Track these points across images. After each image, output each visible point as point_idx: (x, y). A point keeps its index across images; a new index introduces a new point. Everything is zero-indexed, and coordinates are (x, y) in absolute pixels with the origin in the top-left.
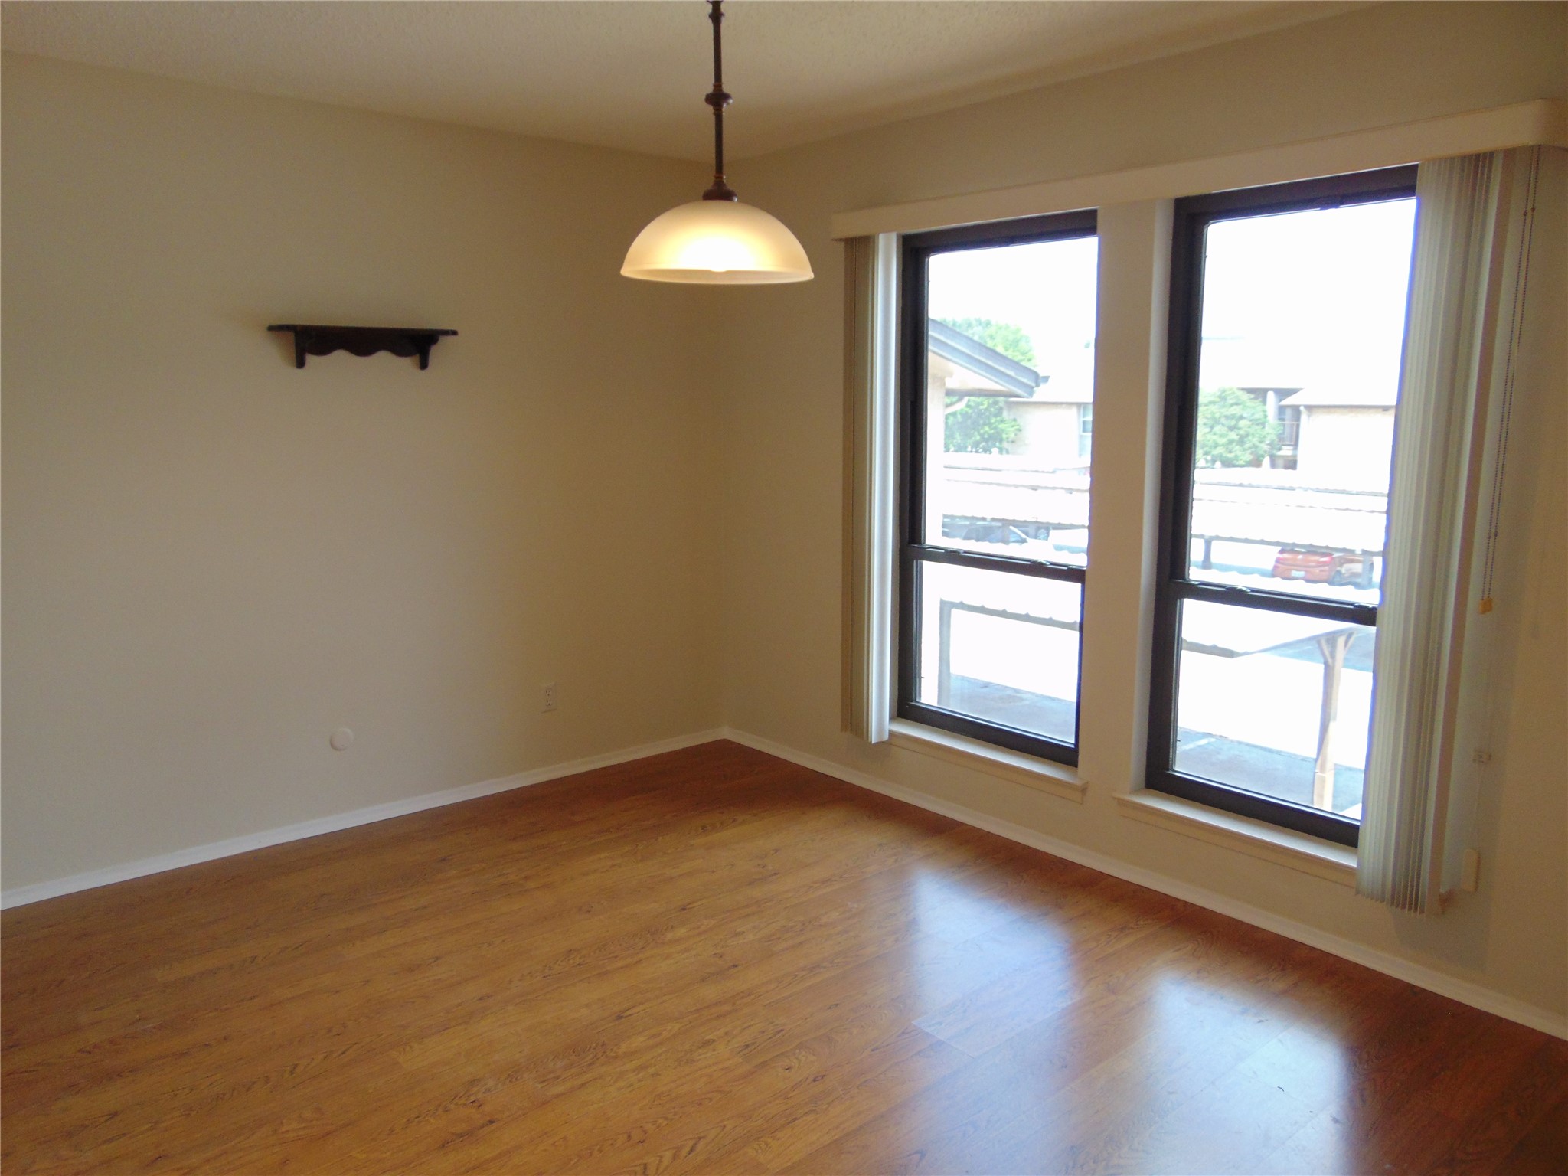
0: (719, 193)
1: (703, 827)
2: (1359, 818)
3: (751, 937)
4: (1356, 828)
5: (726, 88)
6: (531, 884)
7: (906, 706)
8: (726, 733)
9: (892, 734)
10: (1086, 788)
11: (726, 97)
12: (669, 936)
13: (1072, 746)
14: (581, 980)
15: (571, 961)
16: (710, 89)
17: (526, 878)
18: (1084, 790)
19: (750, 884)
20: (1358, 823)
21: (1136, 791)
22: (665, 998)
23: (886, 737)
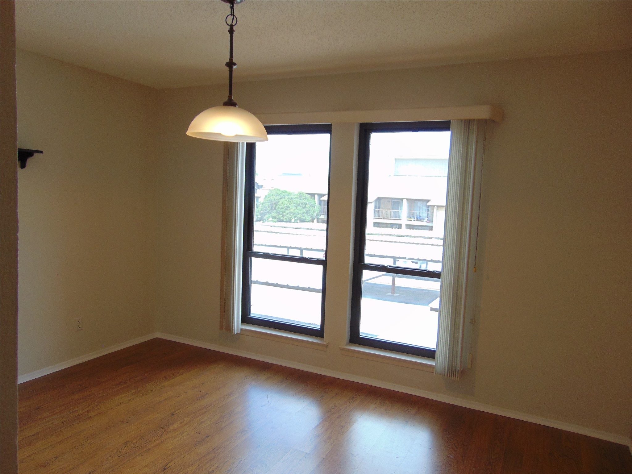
0: (230, 103)
1: (165, 377)
2: (436, 348)
3: (209, 423)
4: (435, 351)
5: (234, 61)
6: (92, 414)
7: (246, 318)
8: (158, 335)
9: (242, 330)
10: (327, 345)
11: (235, 64)
12: (171, 428)
13: (320, 329)
14: (138, 455)
15: (129, 447)
16: (228, 60)
17: (88, 411)
18: (326, 346)
19: (198, 400)
20: (435, 350)
21: (347, 345)
22: (183, 456)
23: (240, 331)
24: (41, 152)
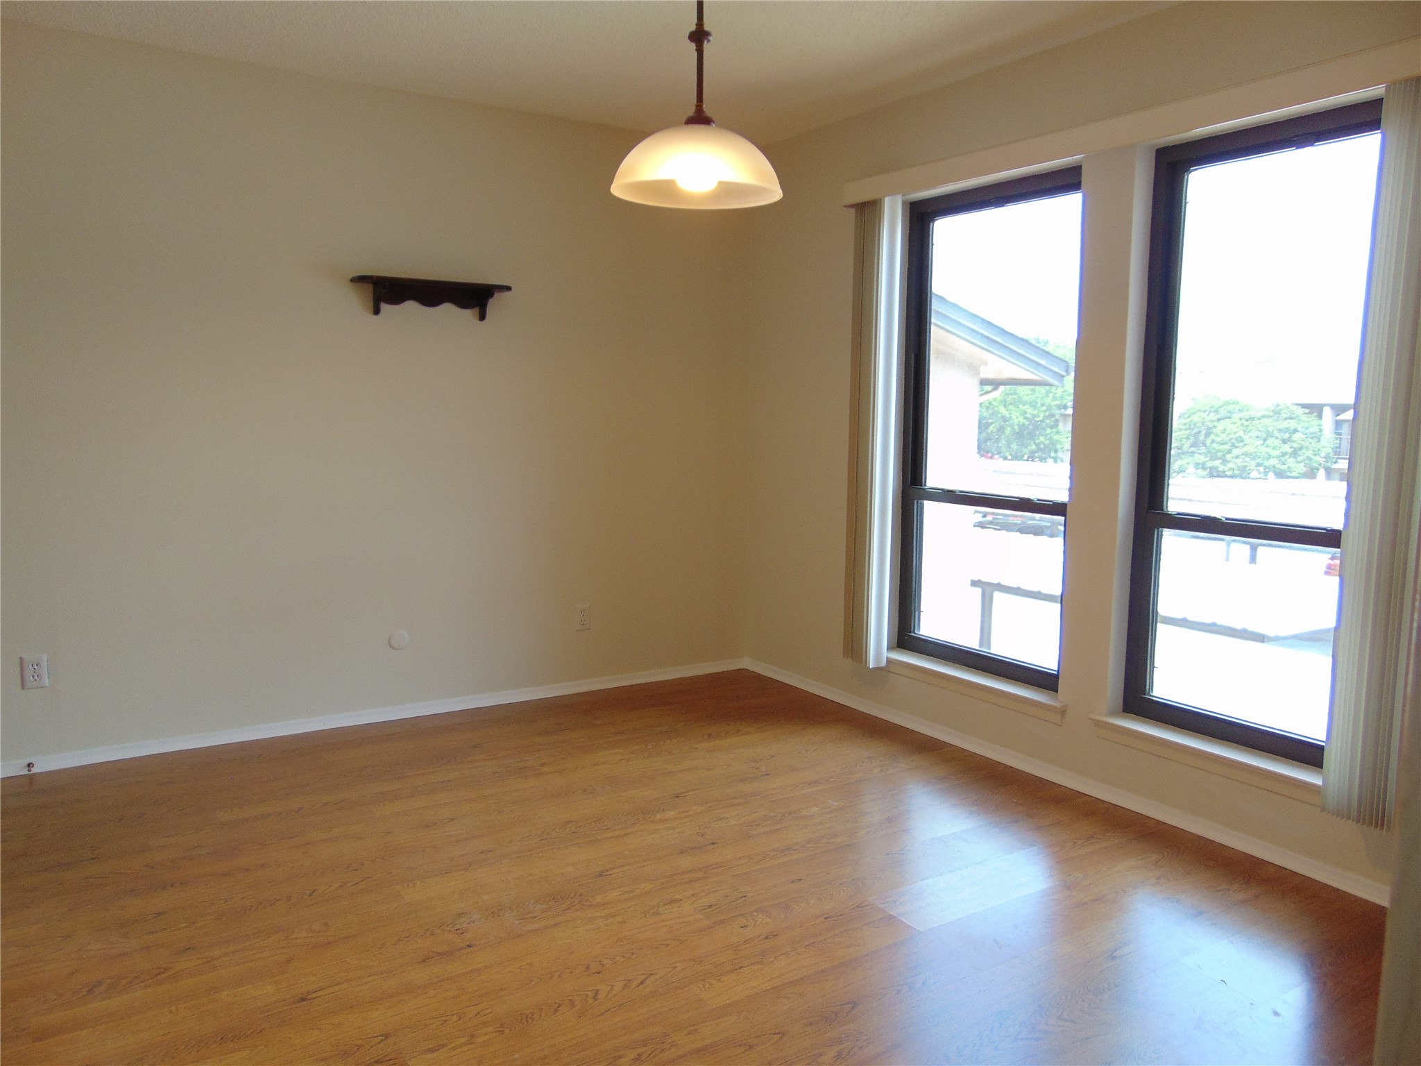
0: (700, 119)
1: (709, 735)
2: (1324, 739)
3: (733, 822)
4: (1322, 748)
6: (545, 769)
7: (905, 636)
8: (747, 663)
9: (889, 661)
10: (1065, 711)
11: (707, 34)
12: (659, 816)
13: (1056, 673)
14: (572, 845)
15: (568, 830)
17: (543, 765)
18: (1063, 712)
19: (742, 781)
20: (1323, 744)
21: (1113, 713)
22: (645, 864)
23: (884, 663)
24: (509, 288)
